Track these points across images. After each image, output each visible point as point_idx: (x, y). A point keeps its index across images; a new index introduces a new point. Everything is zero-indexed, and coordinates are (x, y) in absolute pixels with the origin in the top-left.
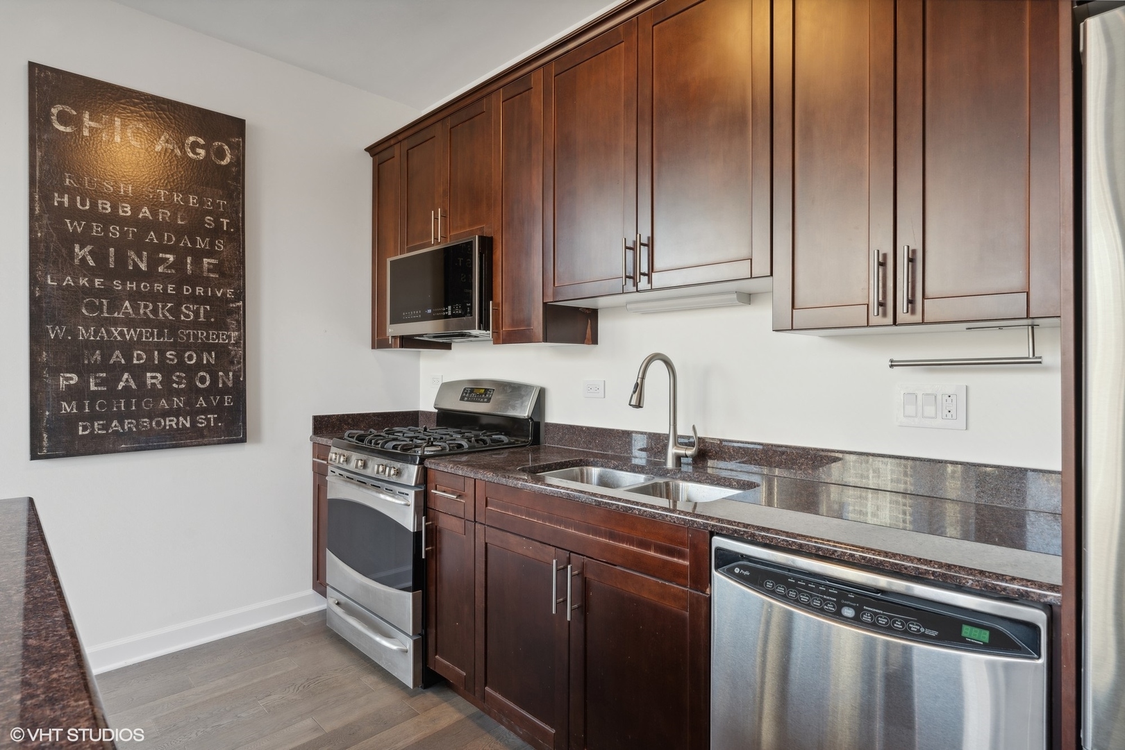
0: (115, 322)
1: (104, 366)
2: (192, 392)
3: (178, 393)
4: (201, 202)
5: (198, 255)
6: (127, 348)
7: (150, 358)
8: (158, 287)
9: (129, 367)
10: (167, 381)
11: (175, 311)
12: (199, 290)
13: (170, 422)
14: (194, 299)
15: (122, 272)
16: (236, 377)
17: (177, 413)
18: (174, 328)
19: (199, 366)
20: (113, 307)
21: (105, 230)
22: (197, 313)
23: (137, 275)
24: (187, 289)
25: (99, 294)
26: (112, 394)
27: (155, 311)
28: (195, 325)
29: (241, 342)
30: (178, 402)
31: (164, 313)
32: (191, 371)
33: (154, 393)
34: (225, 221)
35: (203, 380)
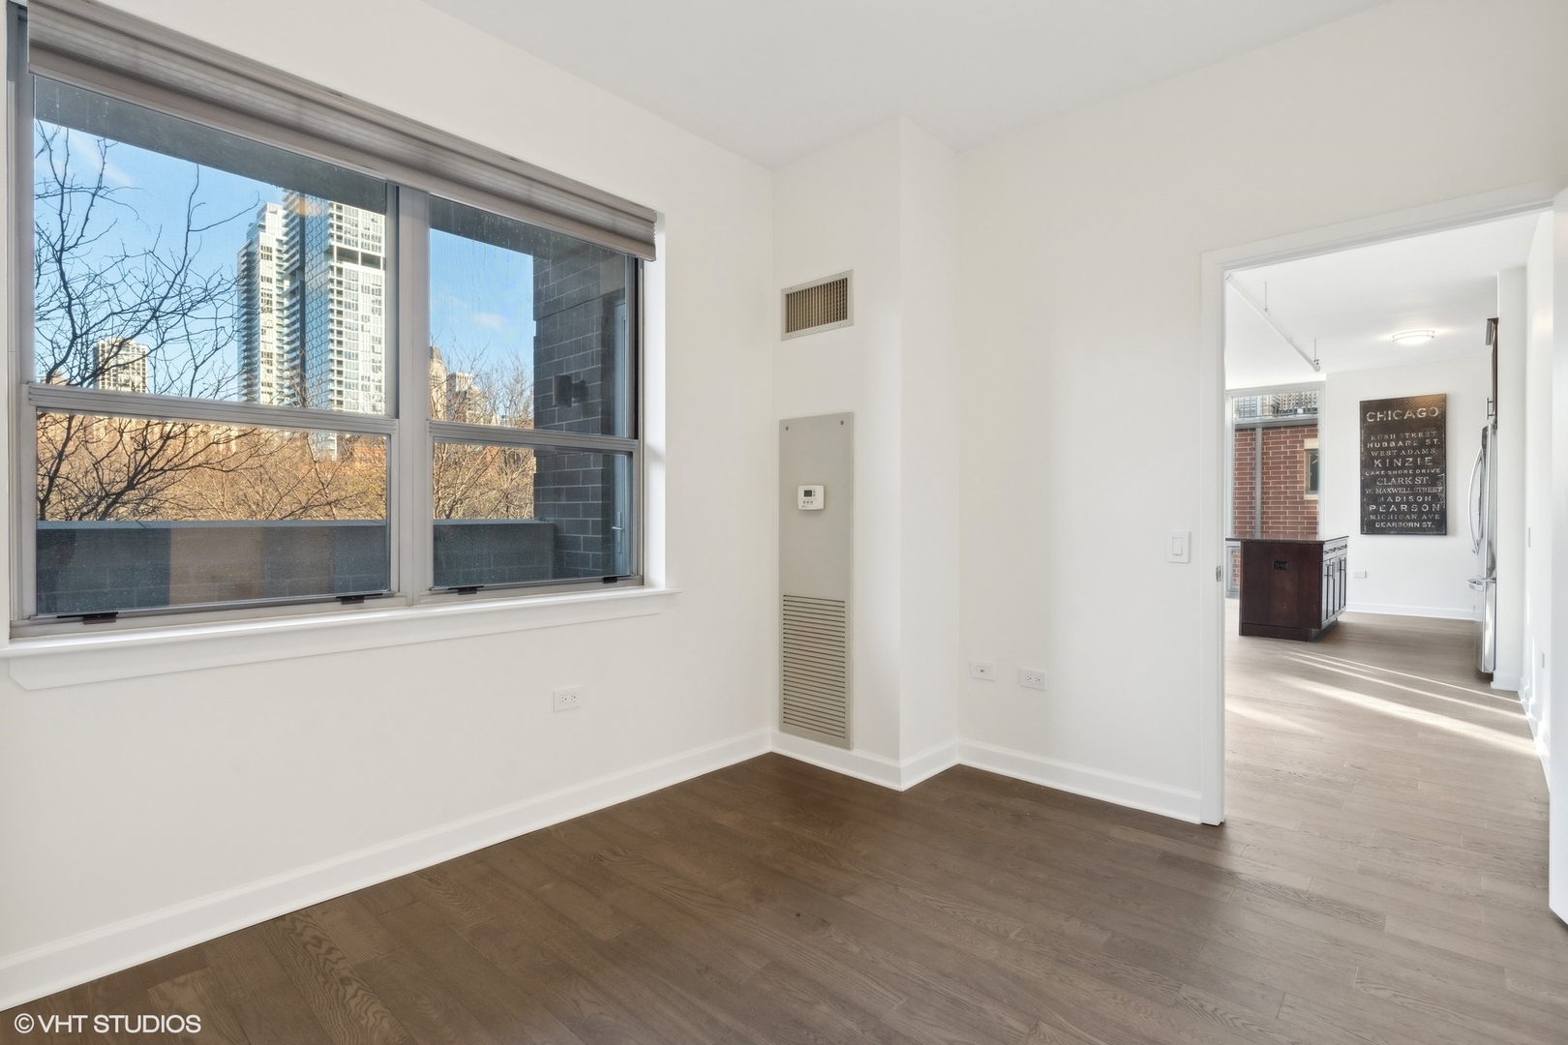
0: (1389, 486)
1: (1385, 502)
2: (1420, 513)
3: (1414, 513)
4: (1424, 434)
5: (1423, 457)
6: (1393, 496)
7: (1402, 499)
8: (1406, 472)
9: (1395, 503)
10: (1409, 508)
11: (1413, 480)
12: (1424, 471)
13: (1411, 524)
14: (1422, 475)
15: (1392, 467)
16: (1441, 506)
17: (1414, 521)
18: (1412, 487)
19: (1423, 502)
20: (1389, 480)
21: (1385, 453)
22: (1422, 481)
23: (1398, 468)
24: (1418, 471)
25: (1383, 476)
26: (1388, 513)
27: (1404, 481)
28: (1422, 485)
29: (1445, 491)
30: (1414, 517)
31: (1408, 481)
32: (1420, 505)
33: (1404, 512)
34: (1436, 440)
35: (1425, 508)
